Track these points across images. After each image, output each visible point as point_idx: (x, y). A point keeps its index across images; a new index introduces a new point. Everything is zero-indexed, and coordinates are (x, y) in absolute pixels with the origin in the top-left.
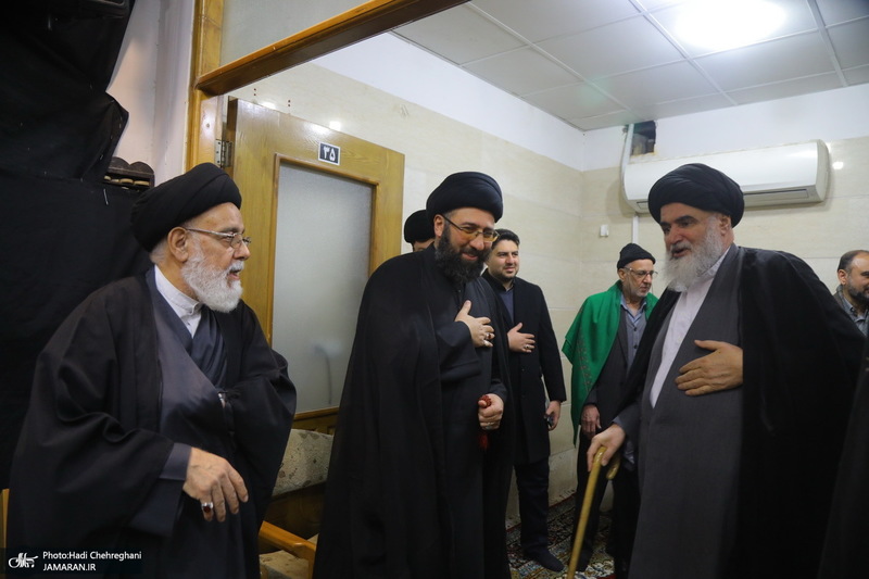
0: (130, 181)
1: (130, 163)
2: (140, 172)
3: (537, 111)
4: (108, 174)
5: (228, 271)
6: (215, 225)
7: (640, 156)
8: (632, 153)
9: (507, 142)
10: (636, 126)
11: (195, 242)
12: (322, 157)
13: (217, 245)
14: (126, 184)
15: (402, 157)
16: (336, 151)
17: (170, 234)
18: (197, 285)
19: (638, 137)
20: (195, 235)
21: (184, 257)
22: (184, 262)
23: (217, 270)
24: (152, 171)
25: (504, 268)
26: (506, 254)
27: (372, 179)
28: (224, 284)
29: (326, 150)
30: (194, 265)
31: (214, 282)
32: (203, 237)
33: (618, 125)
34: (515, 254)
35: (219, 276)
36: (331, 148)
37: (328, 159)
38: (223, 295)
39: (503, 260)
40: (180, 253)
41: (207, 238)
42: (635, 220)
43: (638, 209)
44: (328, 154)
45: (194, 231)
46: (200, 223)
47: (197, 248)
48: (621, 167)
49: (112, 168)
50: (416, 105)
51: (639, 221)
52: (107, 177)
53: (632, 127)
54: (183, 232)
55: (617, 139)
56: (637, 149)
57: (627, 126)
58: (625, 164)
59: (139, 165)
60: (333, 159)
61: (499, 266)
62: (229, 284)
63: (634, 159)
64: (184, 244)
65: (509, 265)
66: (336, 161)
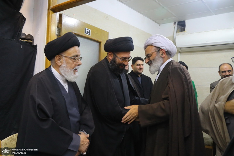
0: (27, 40)
1: (27, 35)
2: (29, 38)
3: (146, 18)
4: (21, 38)
5: (74, 69)
6: (70, 54)
7: (180, 33)
8: (177, 32)
9: (137, 28)
10: (178, 22)
11: (63, 59)
12: (86, 33)
13: (70, 61)
14: (26, 42)
15: (108, 33)
16: (90, 31)
17: (56, 57)
18: (64, 74)
19: (179, 26)
20: (64, 58)
21: (60, 64)
22: (60, 66)
23: (71, 69)
24: (33, 37)
25: (139, 70)
26: (140, 65)
27: (100, 40)
28: (73, 74)
29: (87, 30)
30: (63, 68)
31: (70, 73)
32: (66, 58)
33: (172, 22)
34: (142, 65)
35: (71, 71)
36: (88, 30)
37: (87, 34)
38: (72, 77)
39: (138, 67)
40: (59, 63)
41: (67, 59)
42: (179, 55)
43: (180, 51)
44: (87, 32)
45: (64, 56)
46: (66, 54)
47: (64, 62)
48: (173, 36)
49: (22, 36)
50: (110, 16)
51: (180, 55)
52: (20, 39)
53: (177, 23)
54: (60, 56)
55: (171, 27)
56: (178, 30)
57: (175, 22)
58: (175, 36)
59: (29, 35)
60: (89, 33)
61: (137, 69)
62: (74, 73)
63: (178, 33)
64: (60, 60)
65: (141, 68)
66: (89, 34)
